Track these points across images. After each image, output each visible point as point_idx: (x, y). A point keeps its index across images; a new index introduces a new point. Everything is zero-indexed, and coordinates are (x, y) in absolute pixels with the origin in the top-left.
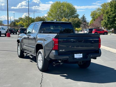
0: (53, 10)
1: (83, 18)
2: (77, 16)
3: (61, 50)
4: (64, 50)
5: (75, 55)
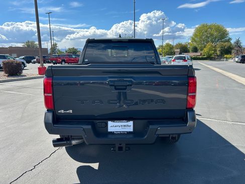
0: (198, 34)
1: (238, 42)
2: (229, 41)
3: (62, 111)
4: (71, 111)
5: (110, 123)
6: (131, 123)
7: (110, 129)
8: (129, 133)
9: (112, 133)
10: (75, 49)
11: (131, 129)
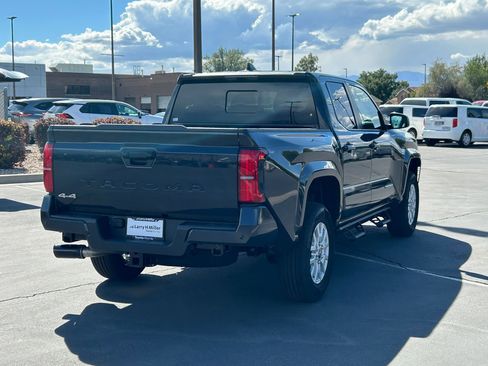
3: (64, 196)
4: (74, 196)
5: (130, 222)
6: (160, 223)
7: (130, 232)
8: (156, 239)
9: (132, 238)
10: (388, 77)
11: (159, 234)
